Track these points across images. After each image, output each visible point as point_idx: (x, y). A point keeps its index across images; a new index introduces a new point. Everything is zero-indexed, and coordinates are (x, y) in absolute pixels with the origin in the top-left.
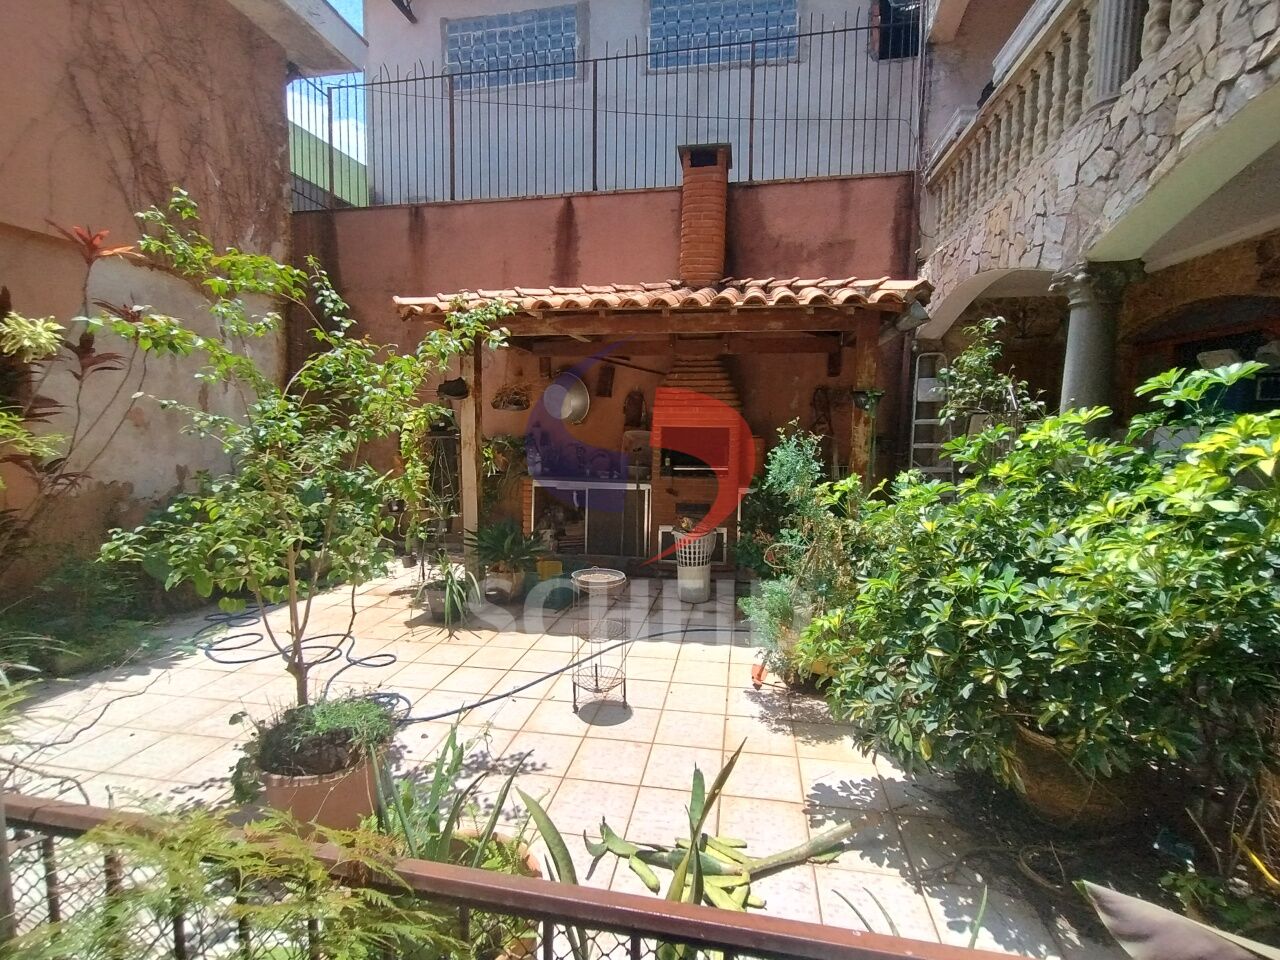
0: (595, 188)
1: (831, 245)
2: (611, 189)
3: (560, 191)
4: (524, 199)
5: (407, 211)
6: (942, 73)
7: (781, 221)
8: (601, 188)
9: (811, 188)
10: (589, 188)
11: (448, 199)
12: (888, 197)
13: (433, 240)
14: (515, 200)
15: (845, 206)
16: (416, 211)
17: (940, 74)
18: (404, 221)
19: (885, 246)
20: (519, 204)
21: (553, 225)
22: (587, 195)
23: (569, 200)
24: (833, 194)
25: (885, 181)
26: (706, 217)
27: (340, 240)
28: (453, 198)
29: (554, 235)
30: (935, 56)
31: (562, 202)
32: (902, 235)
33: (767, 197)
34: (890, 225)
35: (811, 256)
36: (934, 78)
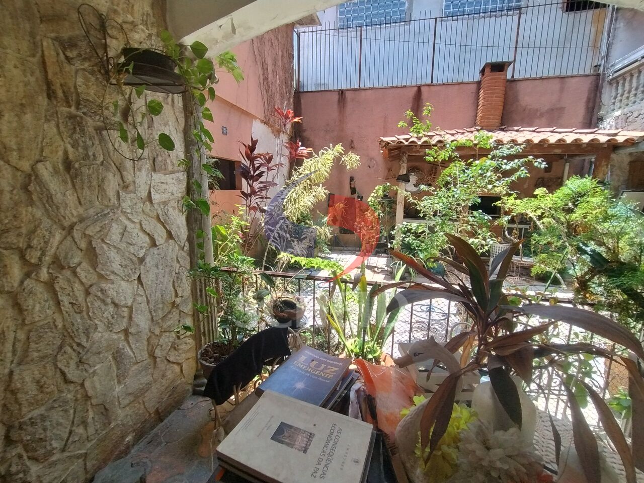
0: (432, 82)
1: (552, 110)
2: (440, 82)
3: (414, 84)
4: (397, 87)
5: (337, 93)
6: (622, 24)
7: (527, 98)
8: (435, 82)
9: (545, 81)
10: (429, 82)
11: (357, 87)
12: (585, 86)
13: (349, 106)
14: (393, 87)
15: (562, 90)
16: (342, 93)
17: (621, 25)
18: (336, 97)
19: (580, 111)
20: (394, 90)
21: (411, 99)
22: (429, 85)
23: (419, 88)
24: (556, 85)
25: (584, 78)
26: (496, 97)
27: (303, 106)
28: (359, 86)
29: (410, 105)
30: (620, 14)
31: (416, 88)
32: (591, 105)
33: (521, 86)
34: (585, 100)
35: (542, 115)
36: (618, 26)
